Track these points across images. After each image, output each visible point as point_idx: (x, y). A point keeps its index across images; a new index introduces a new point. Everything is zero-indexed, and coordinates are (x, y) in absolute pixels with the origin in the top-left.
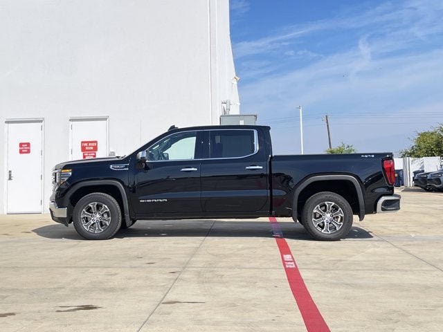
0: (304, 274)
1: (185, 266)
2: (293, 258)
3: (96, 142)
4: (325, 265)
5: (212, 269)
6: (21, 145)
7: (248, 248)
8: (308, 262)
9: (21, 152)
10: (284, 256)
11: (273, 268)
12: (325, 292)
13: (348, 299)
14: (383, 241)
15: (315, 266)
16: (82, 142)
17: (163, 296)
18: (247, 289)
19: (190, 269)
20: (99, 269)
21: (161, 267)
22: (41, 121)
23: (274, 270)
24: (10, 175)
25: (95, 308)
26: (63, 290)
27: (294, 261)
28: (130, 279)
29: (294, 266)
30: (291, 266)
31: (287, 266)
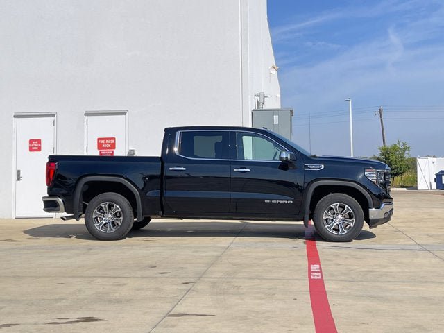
0: (328, 286)
1: (200, 276)
2: (320, 268)
3: (114, 139)
4: (353, 276)
5: (230, 280)
6: (31, 142)
7: (273, 258)
8: (336, 273)
9: (31, 149)
10: (312, 266)
11: (296, 279)
12: (347, 305)
13: (371, 312)
14: (426, 250)
15: (343, 278)
16: (99, 139)
17: (171, 308)
18: (263, 302)
19: (206, 280)
20: (106, 279)
21: (175, 277)
22: (53, 116)
23: (297, 281)
24: (19, 175)
25: (96, 320)
26: (64, 301)
27: (321, 272)
28: (138, 290)
29: (320, 277)
30: (316, 277)
31: (312, 277)
